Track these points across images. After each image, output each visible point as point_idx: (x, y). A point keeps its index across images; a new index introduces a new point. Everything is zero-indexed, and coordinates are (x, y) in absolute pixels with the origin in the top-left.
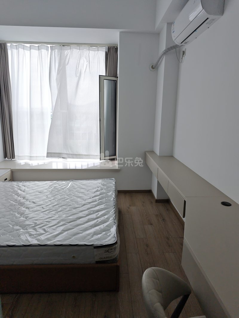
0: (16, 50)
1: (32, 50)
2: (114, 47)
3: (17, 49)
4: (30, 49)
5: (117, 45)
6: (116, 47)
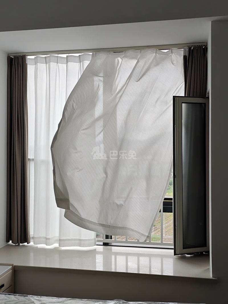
2: (200, 47)
5: (206, 44)
6: (204, 47)
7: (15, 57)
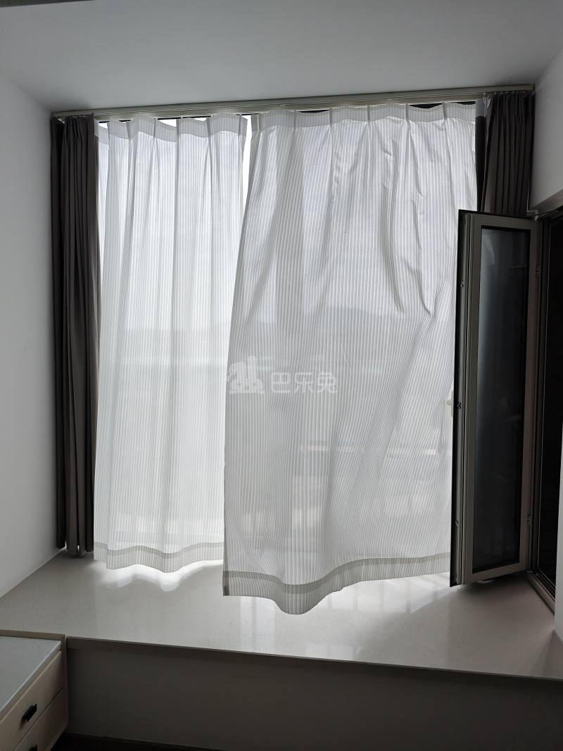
0: (127, 141)
1: (184, 136)
2: (518, 95)
3: (130, 137)
4: (178, 133)
7: (68, 119)
